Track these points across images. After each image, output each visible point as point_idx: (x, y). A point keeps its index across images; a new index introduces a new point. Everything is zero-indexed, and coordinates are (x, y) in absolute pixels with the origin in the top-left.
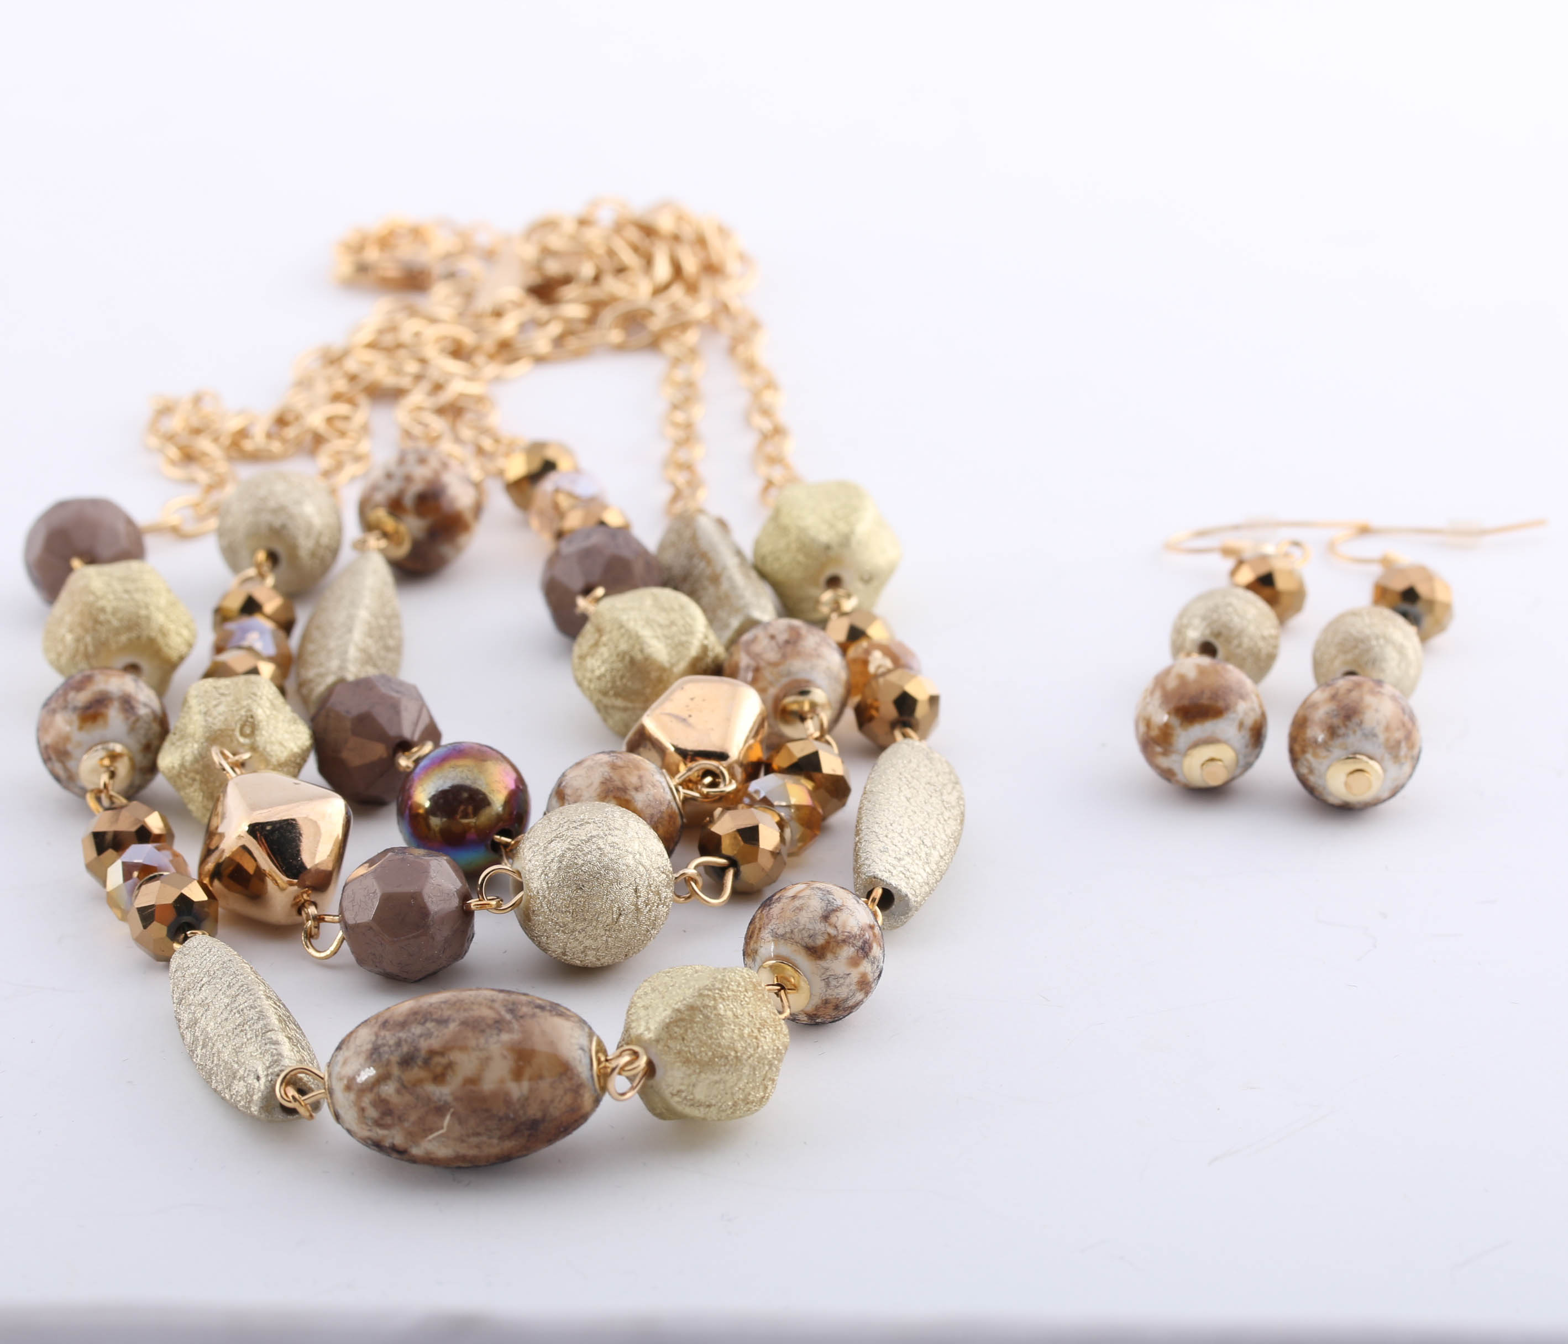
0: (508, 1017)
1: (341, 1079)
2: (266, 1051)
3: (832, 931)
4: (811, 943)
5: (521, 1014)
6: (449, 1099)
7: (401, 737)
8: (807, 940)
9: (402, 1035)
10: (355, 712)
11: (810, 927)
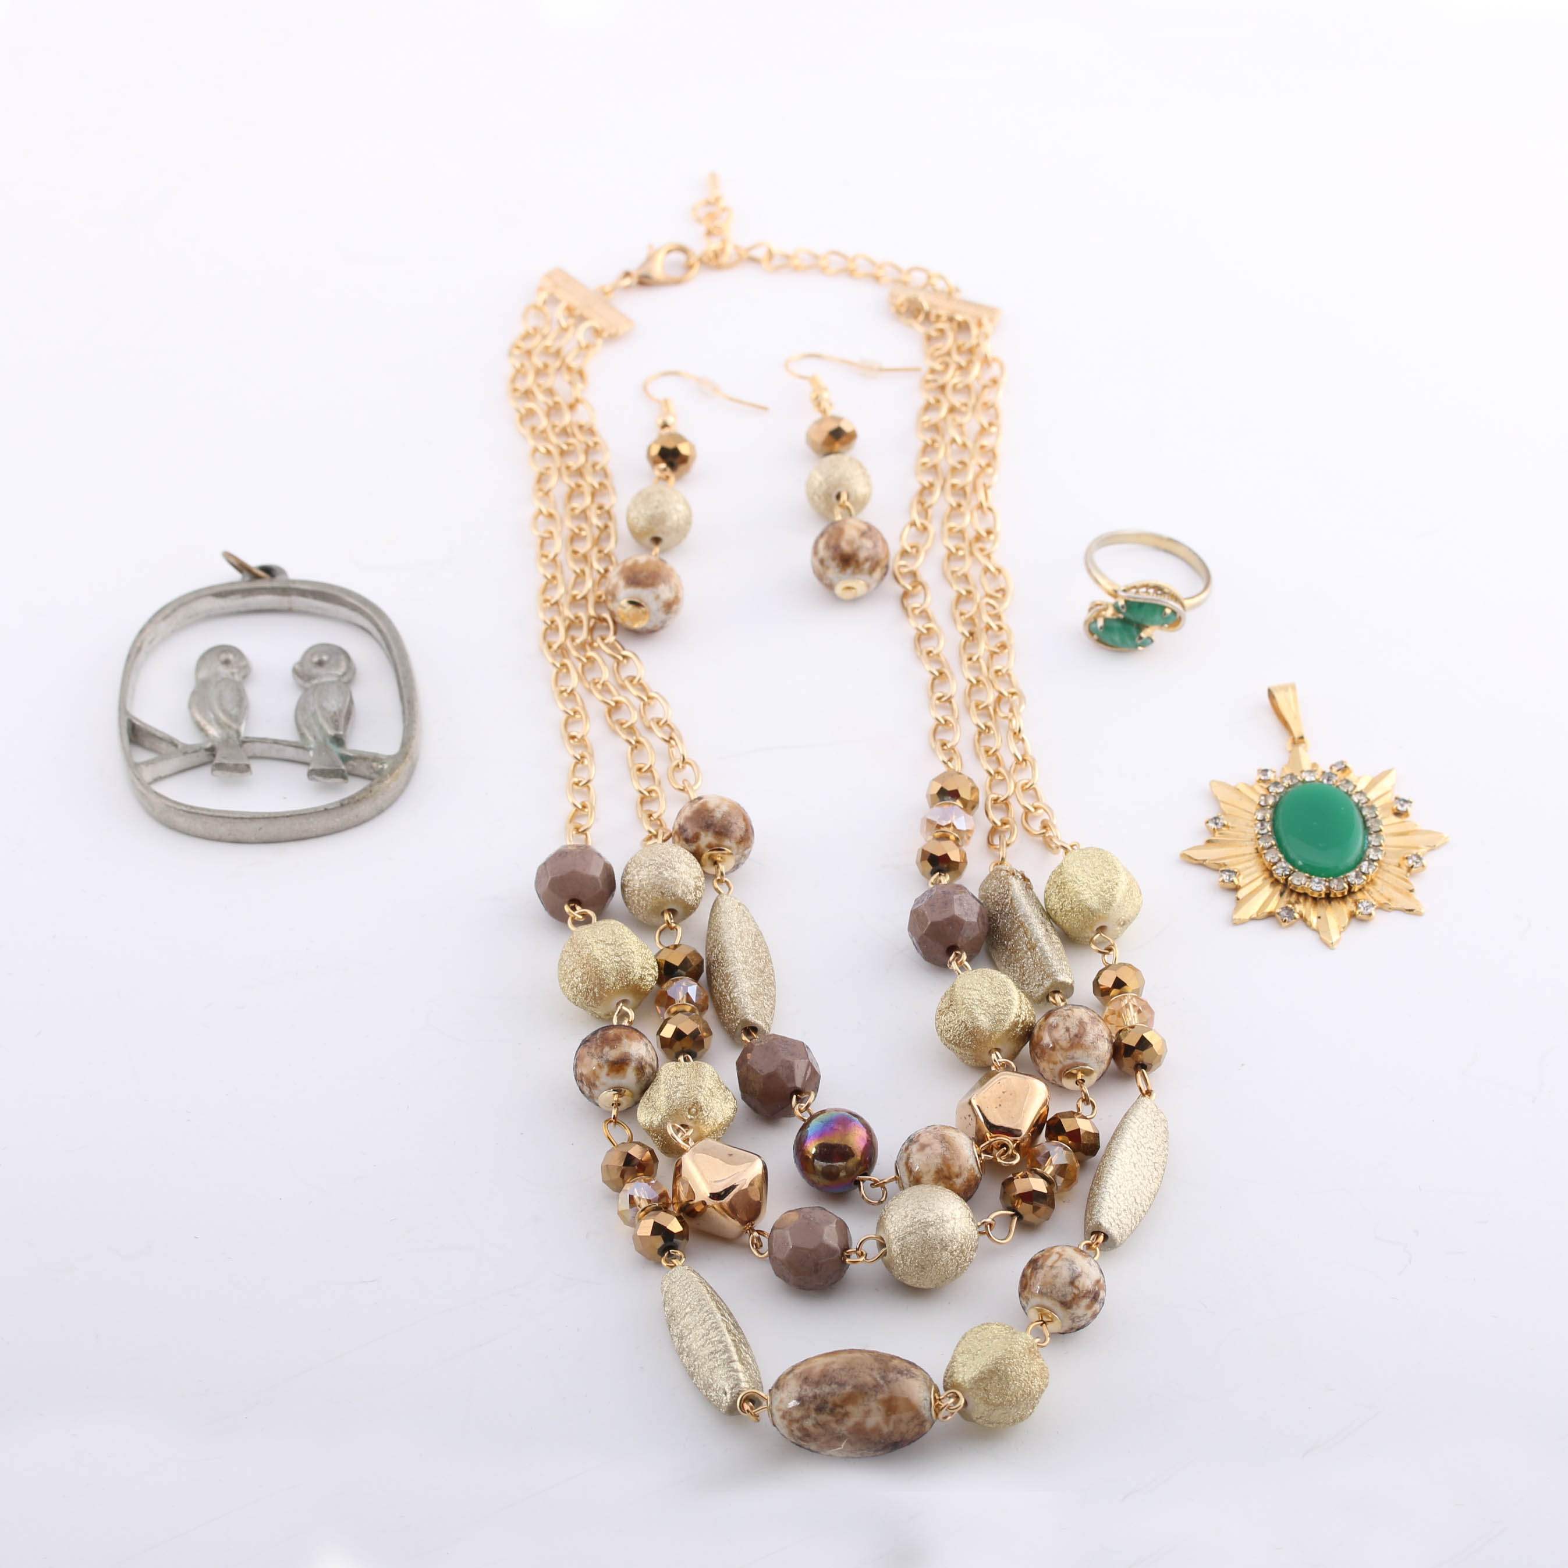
0: (882, 1382)
1: (779, 1410)
2: (731, 1376)
3: (1076, 1291)
4: (1063, 1299)
5: (889, 1380)
6: (845, 1433)
7: (795, 1087)
8: (1061, 1298)
9: (817, 1391)
10: (766, 1072)
11: (1063, 1289)
